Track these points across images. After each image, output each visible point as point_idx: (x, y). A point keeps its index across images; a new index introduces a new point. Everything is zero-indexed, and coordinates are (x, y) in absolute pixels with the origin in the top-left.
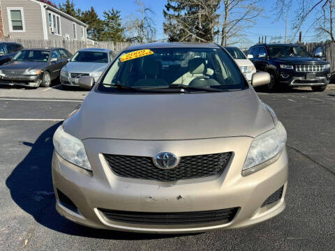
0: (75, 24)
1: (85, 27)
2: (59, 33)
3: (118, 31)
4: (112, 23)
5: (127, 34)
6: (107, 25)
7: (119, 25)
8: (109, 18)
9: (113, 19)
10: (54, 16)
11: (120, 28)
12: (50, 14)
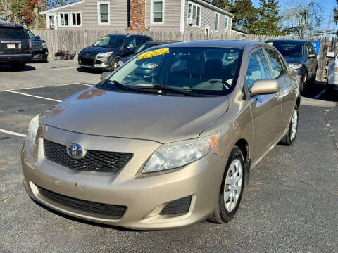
0: (219, 13)
1: (230, 17)
2: (197, 25)
3: (273, 20)
4: (268, 11)
5: (284, 24)
6: (262, 13)
7: (276, 13)
8: (265, 5)
9: (269, 7)
10: (194, 7)
11: (277, 16)
12: (190, 5)
